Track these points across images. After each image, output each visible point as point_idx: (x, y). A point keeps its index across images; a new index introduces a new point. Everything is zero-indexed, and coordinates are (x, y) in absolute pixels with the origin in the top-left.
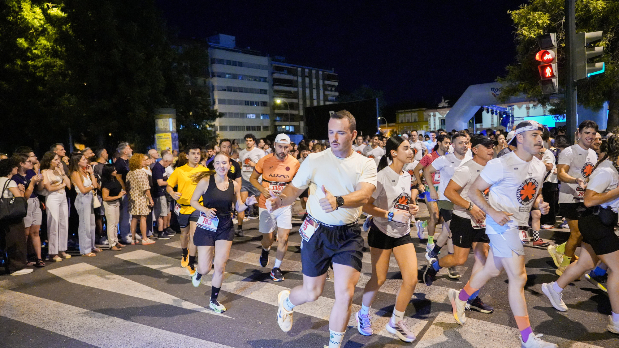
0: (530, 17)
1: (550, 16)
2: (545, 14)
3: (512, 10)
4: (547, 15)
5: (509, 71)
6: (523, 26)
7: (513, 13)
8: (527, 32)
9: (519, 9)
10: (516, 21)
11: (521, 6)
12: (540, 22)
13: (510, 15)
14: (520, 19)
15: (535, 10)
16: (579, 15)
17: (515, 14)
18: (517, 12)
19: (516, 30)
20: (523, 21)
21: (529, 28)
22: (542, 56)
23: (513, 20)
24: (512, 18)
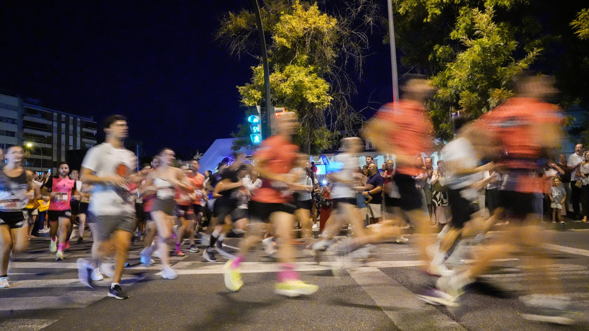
0: (250, 92)
1: (261, 94)
2: (259, 92)
3: (240, 86)
4: (260, 93)
5: (240, 128)
6: (245, 97)
7: (240, 88)
8: (247, 102)
9: (244, 86)
10: (242, 93)
11: (246, 84)
12: (256, 96)
13: (238, 89)
14: (244, 92)
15: (254, 88)
16: (279, 95)
17: (241, 89)
18: (243, 87)
19: (241, 100)
20: (246, 94)
21: (249, 100)
22: (252, 119)
23: (239, 93)
24: (239, 91)
